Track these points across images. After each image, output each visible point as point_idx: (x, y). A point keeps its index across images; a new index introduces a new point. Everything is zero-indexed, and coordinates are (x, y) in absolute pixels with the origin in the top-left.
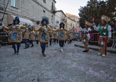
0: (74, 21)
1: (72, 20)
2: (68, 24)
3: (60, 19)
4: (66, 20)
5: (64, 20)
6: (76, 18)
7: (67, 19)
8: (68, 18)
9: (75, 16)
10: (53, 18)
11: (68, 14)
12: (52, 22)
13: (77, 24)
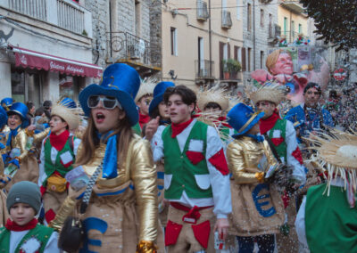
13: (257, 7)
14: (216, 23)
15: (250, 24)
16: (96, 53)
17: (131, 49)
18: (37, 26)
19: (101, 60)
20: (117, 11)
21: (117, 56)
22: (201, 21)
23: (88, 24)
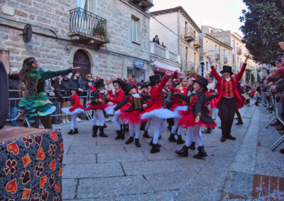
0: (227, 46)
1: (221, 44)
2: (207, 54)
3: (176, 37)
4: (201, 41)
5: (189, 41)
6: (232, 39)
7: (205, 40)
8: (208, 36)
9: (229, 32)
10: (142, 27)
11: (210, 29)
12: (133, 42)
13: (237, 56)
14: (222, 61)
15: (234, 61)
16: (181, 68)
17: (193, 68)
18: (163, 59)
19: (183, 71)
20: (188, 56)
21: (189, 70)
22: (217, 60)
23: (179, 59)
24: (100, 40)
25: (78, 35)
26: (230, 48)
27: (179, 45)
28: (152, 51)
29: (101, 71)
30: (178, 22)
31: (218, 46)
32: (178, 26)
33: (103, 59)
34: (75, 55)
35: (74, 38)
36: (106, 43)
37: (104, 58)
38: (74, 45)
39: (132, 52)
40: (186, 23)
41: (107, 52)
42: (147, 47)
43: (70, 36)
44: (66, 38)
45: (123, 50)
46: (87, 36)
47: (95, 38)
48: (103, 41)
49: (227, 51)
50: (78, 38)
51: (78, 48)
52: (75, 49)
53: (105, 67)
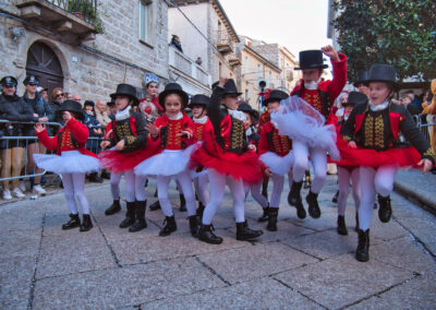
0: (274, 67)
1: (266, 63)
2: (247, 78)
4: (239, 55)
5: (223, 53)
6: (280, 56)
7: (244, 54)
8: (248, 49)
9: (276, 45)
10: (155, 16)
11: (247, 41)
12: (141, 41)
13: (287, 82)
18: (187, 77)
24: (83, 23)
25: (38, 5)
26: (278, 70)
27: (209, 58)
28: (172, 62)
29: (84, 89)
30: (209, 19)
31: (262, 65)
32: (209, 26)
33: (88, 67)
34: (30, 53)
35: (28, 11)
36: (95, 32)
37: (89, 64)
38: (28, 29)
39: (140, 59)
40: (219, 23)
41: (96, 54)
42: (164, 54)
43: (19, 7)
44: (8, 9)
45: (125, 53)
46: (58, 11)
47: (74, 18)
48: (90, 26)
49: (274, 74)
50: (37, 11)
51: (37, 37)
52: (29, 38)
53: (93, 83)
